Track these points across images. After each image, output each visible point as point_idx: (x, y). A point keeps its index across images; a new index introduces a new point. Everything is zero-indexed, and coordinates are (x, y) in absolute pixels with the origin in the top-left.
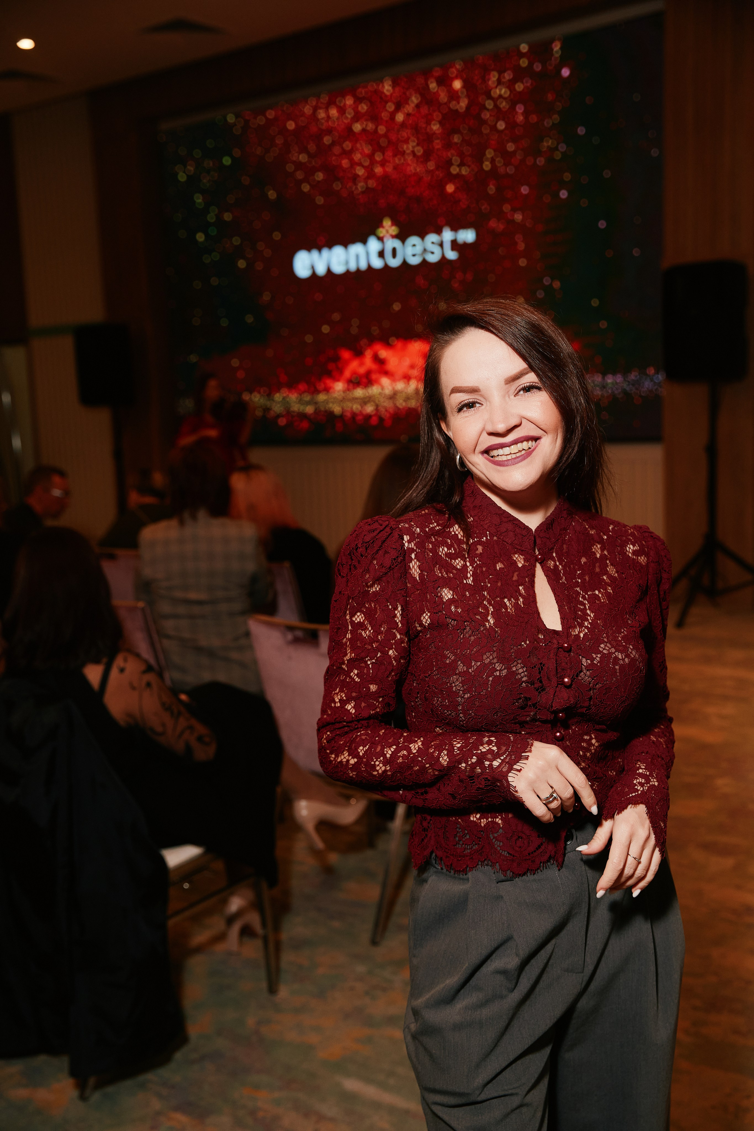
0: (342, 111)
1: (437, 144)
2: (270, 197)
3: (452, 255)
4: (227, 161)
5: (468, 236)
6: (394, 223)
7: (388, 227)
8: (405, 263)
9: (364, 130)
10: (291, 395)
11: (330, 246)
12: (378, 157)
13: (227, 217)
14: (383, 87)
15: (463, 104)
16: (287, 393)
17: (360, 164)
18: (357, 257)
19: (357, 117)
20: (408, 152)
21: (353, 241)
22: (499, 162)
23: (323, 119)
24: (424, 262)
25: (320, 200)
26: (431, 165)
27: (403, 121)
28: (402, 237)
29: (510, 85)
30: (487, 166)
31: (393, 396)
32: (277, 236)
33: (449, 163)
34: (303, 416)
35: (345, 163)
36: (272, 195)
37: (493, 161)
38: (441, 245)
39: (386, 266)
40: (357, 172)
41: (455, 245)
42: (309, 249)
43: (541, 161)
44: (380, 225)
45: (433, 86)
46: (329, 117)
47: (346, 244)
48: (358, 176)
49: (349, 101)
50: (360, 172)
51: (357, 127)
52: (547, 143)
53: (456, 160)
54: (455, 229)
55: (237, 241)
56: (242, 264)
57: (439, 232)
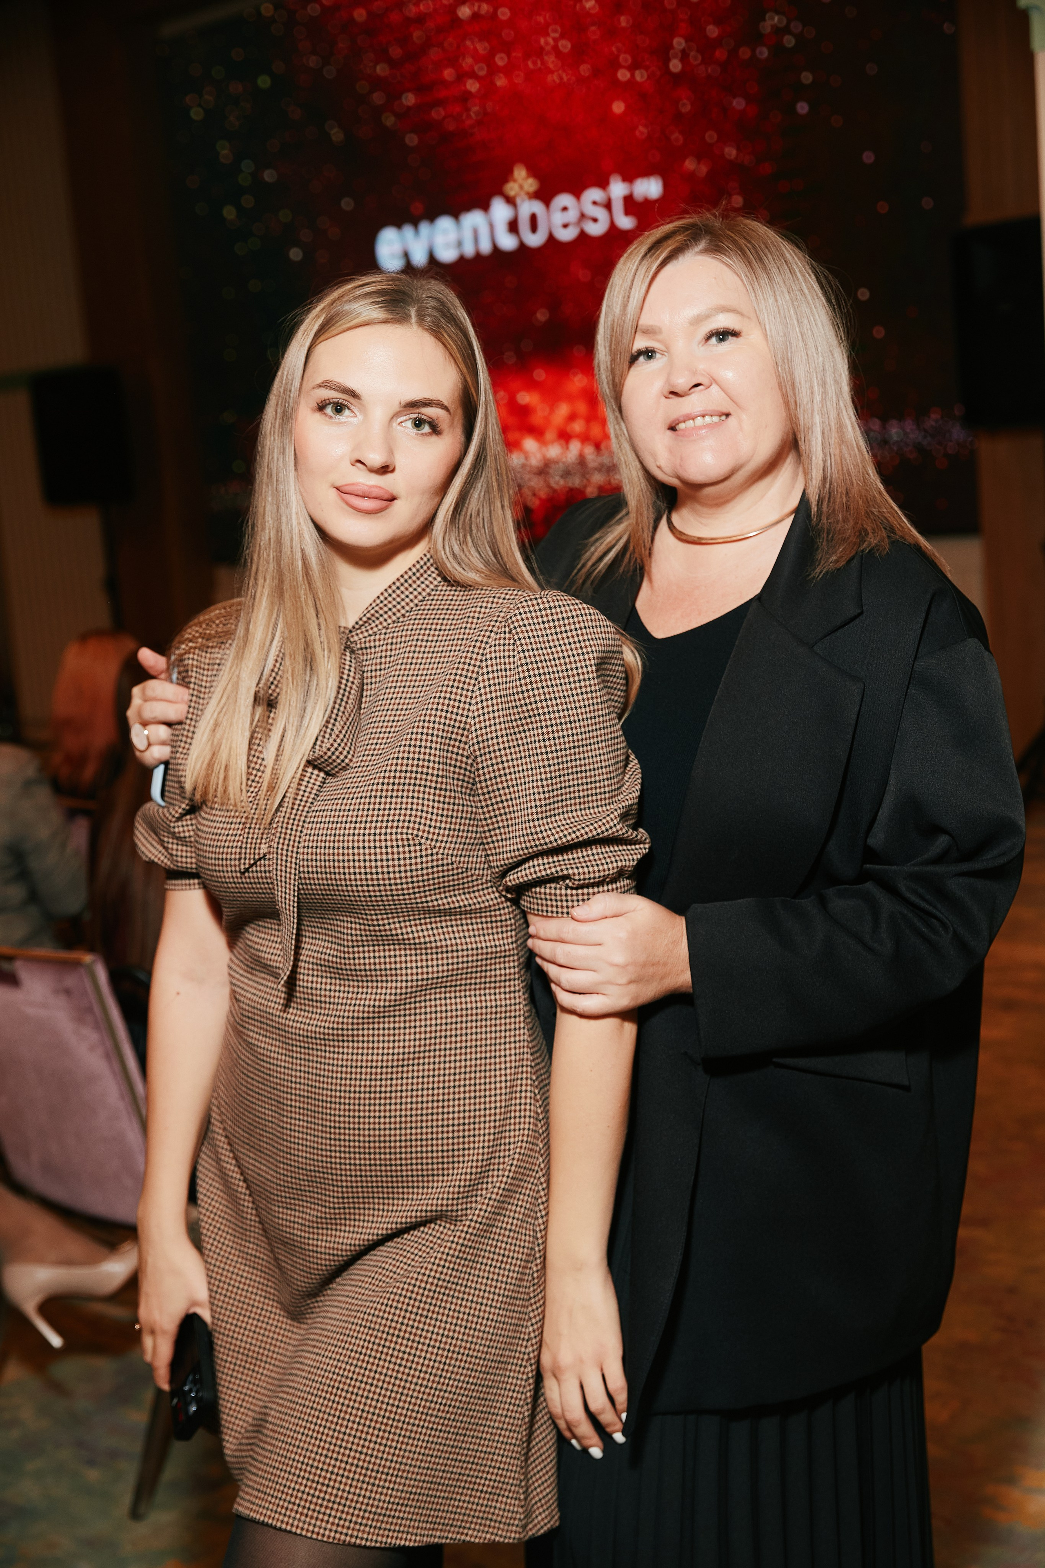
1: (594, 33)
2: (334, 138)
4: (264, 82)
6: (533, 172)
9: (475, 16)
11: (432, 217)
13: (269, 176)
17: (473, 75)
20: (548, 48)
21: (468, 208)
22: (695, 58)
25: (412, 140)
26: (585, 69)
28: (545, 195)
30: (675, 66)
31: (544, 470)
32: (347, 204)
33: (615, 65)
35: (448, 74)
36: (337, 135)
37: (684, 56)
39: (522, 246)
40: (468, 87)
41: (631, 204)
42: (399, 224)
43: (764, 53)
44: (506, 176)
47: (456, 214)
48: (470, 93)
50: (473, 87)
51: (465, 12)
52: (772, 21)
53: (625, 58)
54: (629, 178)
55: (285, 215)
56: (296, 254)
57: (603, 184)
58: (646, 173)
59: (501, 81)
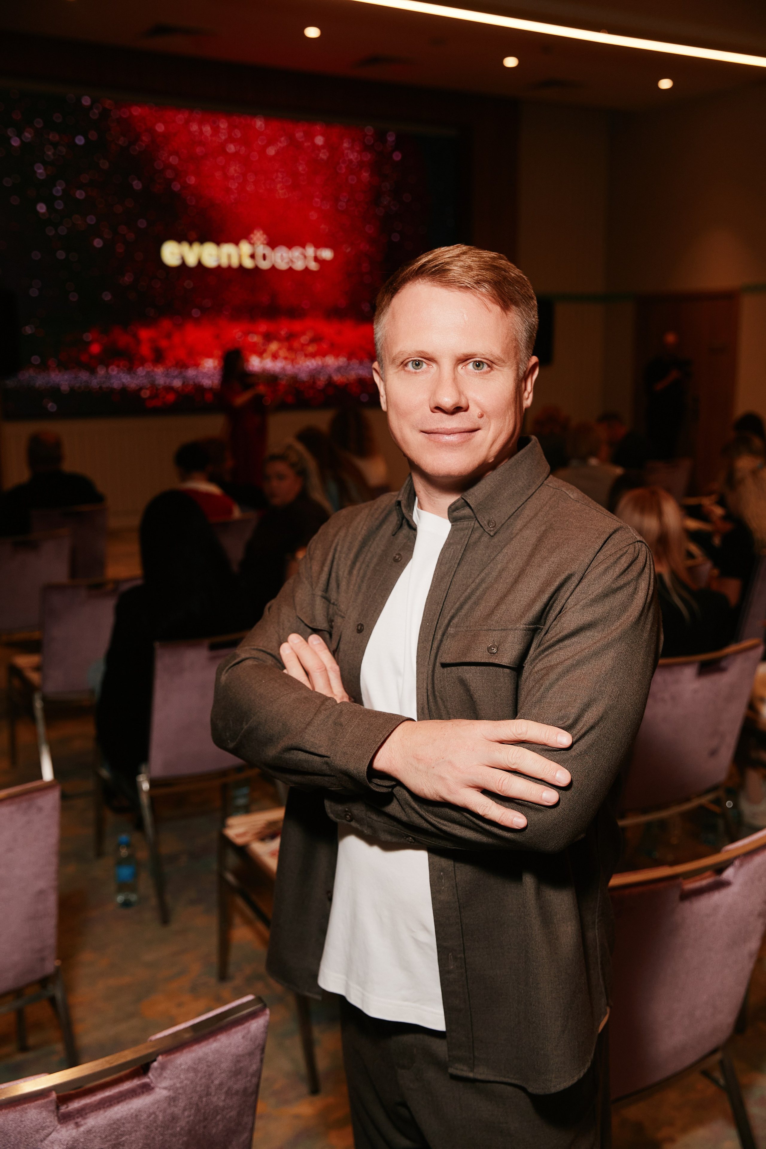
0: (216, 130)
1: (303, 181)
2: (135, 187)
3: (313, 266)
5: (327, 254)
6: (265, 233)
7: (259, 236)
8: (273, 268)
9: (237, 153)
10: (156, 370)
11: (202, 242)
12: (251, 178)
13: (80, 194)
14: (255, 123)
15: (324, 156)
16: (152, 367)
17: (233, 179)
18: (229, 255)
19: (231, 139)
21: (226, 242)
23: (195, 131)
24: (290, 269)
26: (298, 195)
27: (274, 155)
28: (272, 245)
29: (360, 153)
30: (342, 205)
32: (142, 224)
34: (169, 389)
36: (137, 185)
38: (305, 257)
39: (257, 267)
40: (230, 185)
44: (252, 232)
45: (299, 135)
46: (201, 132)
47: (218, 242)
48: (231, 189)
49: (223, 124)
50: (234, 186)
51: (231, 148)
52: (385, 201)
55: (91, 220)
56: (98, 243)
57: (304, 247)
58: (326, 246)
59: (250, 188)
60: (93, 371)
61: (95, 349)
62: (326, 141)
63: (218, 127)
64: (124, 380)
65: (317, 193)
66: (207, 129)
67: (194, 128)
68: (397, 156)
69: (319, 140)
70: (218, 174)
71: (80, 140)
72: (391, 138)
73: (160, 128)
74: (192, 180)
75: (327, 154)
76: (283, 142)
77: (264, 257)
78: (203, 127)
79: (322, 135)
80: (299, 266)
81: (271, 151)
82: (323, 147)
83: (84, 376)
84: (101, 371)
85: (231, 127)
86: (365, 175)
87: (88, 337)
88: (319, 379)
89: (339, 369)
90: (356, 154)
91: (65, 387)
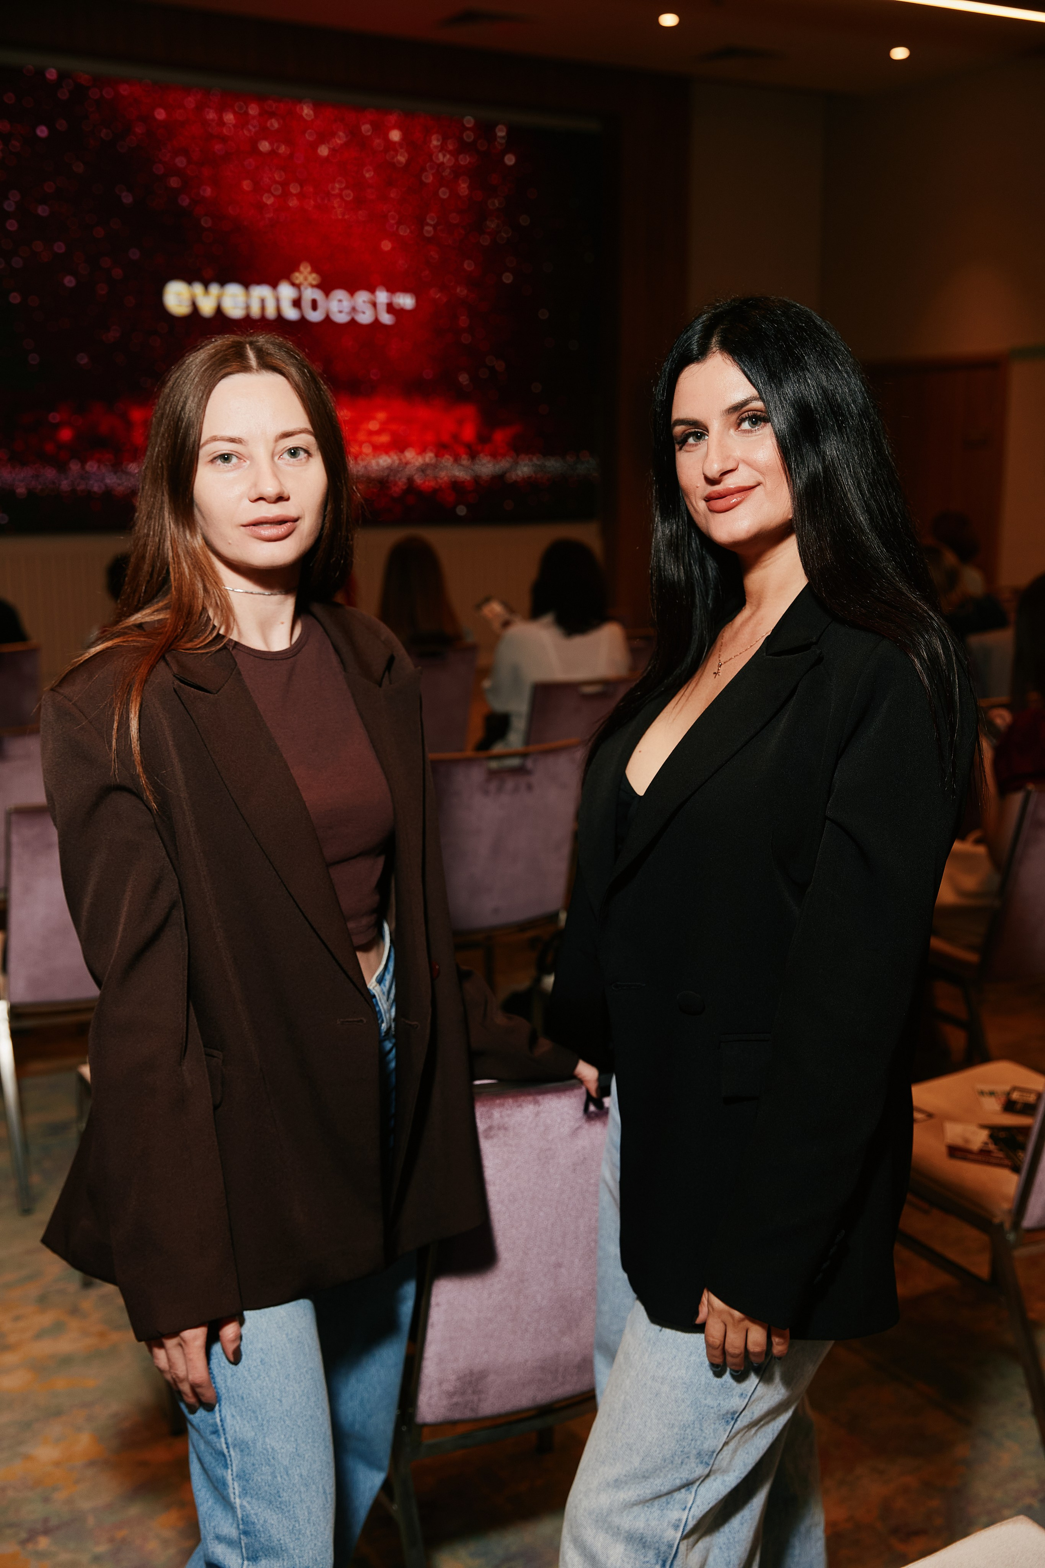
0: (243, 119)
1: (371, 193)
2: (124, 201)
3: (386, 319)
5: (406, 301)
6: (315, 269)
7: (306, 275)
8: (328, 319)
9: (273, 153)
11: (223, 283)
12: (294, 189)
13: (42, 210)
14: (302, 109)
15: (402, 159)
17: (269, 192)
18: (263, 301)
19: (264, 133)
20: (334, 193)
21: (259, 282)
22: (442, 231)
23: (213, 120)
24: (353, 322)
25: (206, 222)
26: (363, 215)
27: (328, 155)
28: (326, 288)
29: (455, 154)
30: (428, 230)
32: (134, 254)
33: (385, 218)
36: (127, 199)
38: (374, 304)
39: (303, 320)
40: (264, 199)
41: (390, 308)
42: (189, 281)
43: (484, 241)
44: (296, 268)
45: (366, 128)
46: (221, 123)
47: (246, 284)
48: (266, 204)
49: (253, 110)
50: (269, 200)
51: (265, 146)
52: (492, 225)
53: (393, 216)
55: (60, 247)
56: (69, 281)
57: (372, 291)
58: (405, 290)
59: (293, 203)
60: (62, 467)
61: (66, 434)
62: (404, 137)
63: (246, 113)
64: (108, 481)
65: (392, 213)
66: (229, 117)
67: (211, 115)
68: (510, 160)
69: (395, 135)
70: (246, 185)
71: (42, 132)
72: (501, 132)
73: (160, 114)
74: (208, 192)
75: (406, 155)
76: (340, 139)
77: (314, 305)
78: (224, 115)
79: (399, 128)
80: (365, 318)
81: (324, 151)
82: (400, 144)
83: (50, 473)
84: (74, 467)
85: (266, 114)
86: (463, 187)
87: (54, 417)
88: (395, 484)
89: (423, 469)
90: (448, 156)
91: (21, 490)
